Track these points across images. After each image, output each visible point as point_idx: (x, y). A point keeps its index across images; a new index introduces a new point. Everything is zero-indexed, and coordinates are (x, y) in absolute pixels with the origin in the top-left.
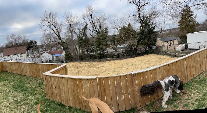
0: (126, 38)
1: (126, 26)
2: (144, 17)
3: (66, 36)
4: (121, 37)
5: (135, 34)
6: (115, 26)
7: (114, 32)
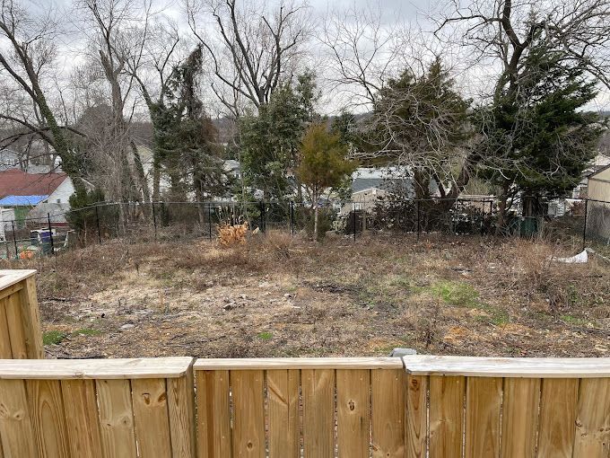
0: (409, 139)
1: (420, 72)
2: (534, 29)
3: (83, 92)
4: (380, 128)
5: (463, 118)
6: (354, 72)
7: (345, 102)
